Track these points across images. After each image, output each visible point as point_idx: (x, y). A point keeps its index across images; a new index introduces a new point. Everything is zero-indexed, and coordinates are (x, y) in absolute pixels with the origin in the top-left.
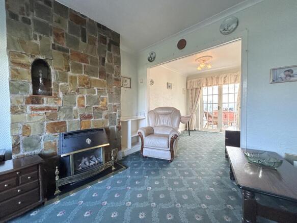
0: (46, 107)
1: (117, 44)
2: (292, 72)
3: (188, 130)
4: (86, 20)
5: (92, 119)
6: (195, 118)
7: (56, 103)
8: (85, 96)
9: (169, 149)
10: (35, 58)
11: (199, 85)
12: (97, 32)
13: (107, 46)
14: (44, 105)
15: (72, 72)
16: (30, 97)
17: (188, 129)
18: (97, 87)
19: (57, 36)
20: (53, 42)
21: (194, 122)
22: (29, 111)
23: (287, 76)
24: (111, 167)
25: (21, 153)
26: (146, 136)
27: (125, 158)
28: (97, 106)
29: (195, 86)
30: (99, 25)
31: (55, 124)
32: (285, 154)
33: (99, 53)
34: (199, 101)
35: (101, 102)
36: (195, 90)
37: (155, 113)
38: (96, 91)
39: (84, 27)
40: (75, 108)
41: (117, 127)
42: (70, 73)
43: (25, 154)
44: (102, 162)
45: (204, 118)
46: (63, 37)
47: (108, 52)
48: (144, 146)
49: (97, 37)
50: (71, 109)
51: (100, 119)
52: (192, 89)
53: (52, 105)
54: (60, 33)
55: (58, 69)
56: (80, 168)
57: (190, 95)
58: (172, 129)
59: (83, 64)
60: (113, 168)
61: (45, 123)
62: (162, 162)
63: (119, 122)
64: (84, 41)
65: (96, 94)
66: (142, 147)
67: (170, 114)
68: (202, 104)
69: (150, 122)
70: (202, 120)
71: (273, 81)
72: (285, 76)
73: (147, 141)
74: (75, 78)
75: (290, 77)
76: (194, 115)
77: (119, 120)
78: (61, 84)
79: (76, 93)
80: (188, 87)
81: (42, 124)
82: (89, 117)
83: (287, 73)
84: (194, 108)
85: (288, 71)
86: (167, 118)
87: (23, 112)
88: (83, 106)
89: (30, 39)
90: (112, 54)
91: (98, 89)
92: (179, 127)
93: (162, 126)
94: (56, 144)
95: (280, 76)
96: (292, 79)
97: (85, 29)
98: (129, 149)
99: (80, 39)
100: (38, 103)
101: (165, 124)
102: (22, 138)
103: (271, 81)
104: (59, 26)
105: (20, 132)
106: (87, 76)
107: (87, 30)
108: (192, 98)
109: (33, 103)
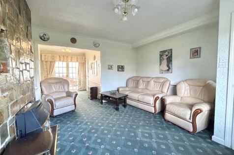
5: (27, 94)
11: (53, 59)
12: (24, 7)
26: (55, 101)
29: (50, 59)
36: (49, 63)
37: (48, 83)
48: (55, 108)
49: (24, 12)
52: (46, 62)
80: (43, 59)
86: (58, 86)
99: (18, 12)
107: (21, 2)
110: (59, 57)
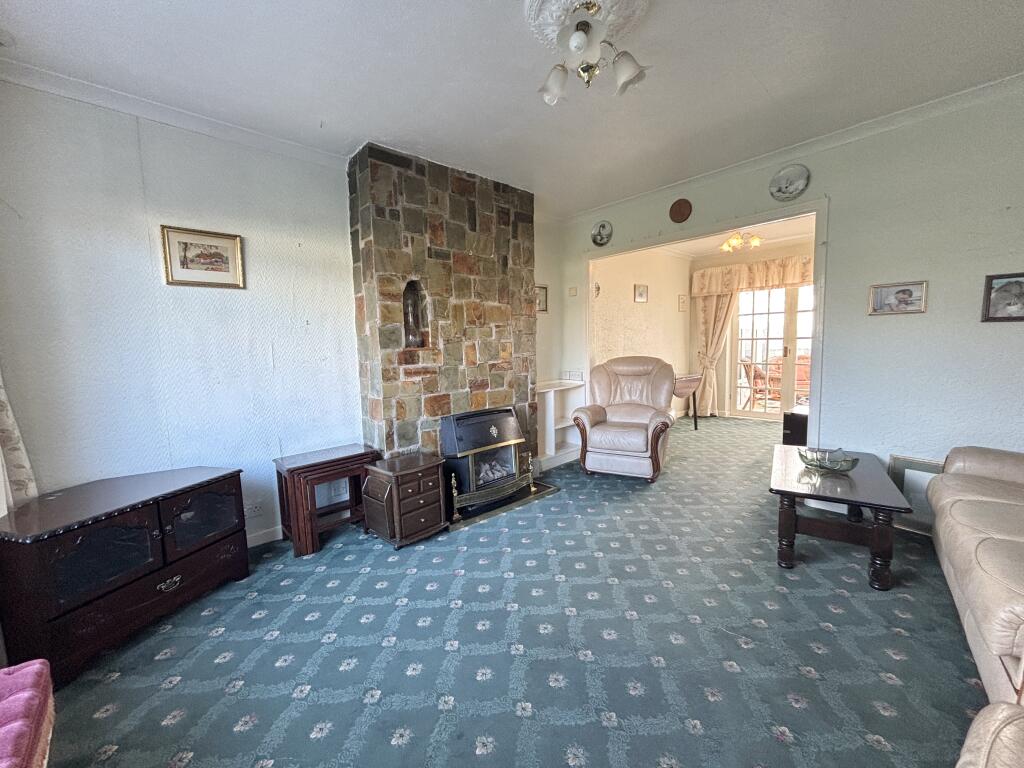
0: (423, 368)
1: (528, 219)
2: (911, 295)
3: (693, 415)
4: (474, 183)
5: (489, 390)
6: (714, 379)
7: (434, 361)
8: (476, 343)
9: (649, 454)
10: (408, 280)
12: (494, 203)
13: (511, 228)
14: (420, 365)
15: (458, 297)
16: (404, 353)
17: (691, 413)
18: (495, 321)
19: (435, 229)
20: (429, 245)
21: (711, 392)
22: (402, 377)
23: (900, 302)
24: (529, 486)
25: (396, 449)
26: (592, 426)
27: (546, 474)
28: (496, 362)
29: (716, 288)
30: (497, 185)
31: (435, 398)
32: (891, 456)
33: (498, 248)
34: (728, 332)
35: (502, 354)
36: (715, 298)
37: (609, 373)
38: (494, 330)
39: (472, 199)
40: (461, 368)
41: (530, 406)
42: (453, 301)
43: (401, 450)
44: (514, 475)
45: (743, 381)
46: (442, 228)
47: (512, 241)
48: (589, 449)
49: (494, 215)
50: (456, 370)
51: (501, 389)
52: (705, 298)
53: (430, 365)
54: (437, 223)
55: (437, 294)
56: (481, 482)
57: (701, 315)
58: (653, 412)
59: (472, 277)
60: (533, 489)
61: (423, 397)
62: (630, 482)
63: (534, 395)
64: (473, 229)
65: (494, 338)
66: (584, 450)
67: (647, 374)
68: (736, 340)
69: (597, 394)
70: (735, 388)
71: (875, 310)
72: (897, 302)
73: (596, 436)
74: (461, 307)
75: (907, 304)
76: (712, 374)
77: (532, 389)
78: (441, 322)
79: (463, 338)
80: (695, 290)
81: (419, 400)
82: (483, 385)
83: (901, 296)
84: (711, 352)
85: (904, 291)
86: (638, 385)
87: (396, 379)
88: (475, 364)
89: (400, 248)
90: (519, 245)
91: (497, 327)
92: (670, 406)
93: (628, 404)
94: (436, 436)
95: (887, 302)
96: (910, 308)
97: (474, 203)
98: (550, 455)
99: (467, 227)
100: (413, 363)
101: (635, 398)
102: (396, 423)
103: (870, 310)
104: (437, 211)
105: (394, 413)
106: (478, 301)
107: (477, 203)
108: (706, 323)
109: (407, 363)
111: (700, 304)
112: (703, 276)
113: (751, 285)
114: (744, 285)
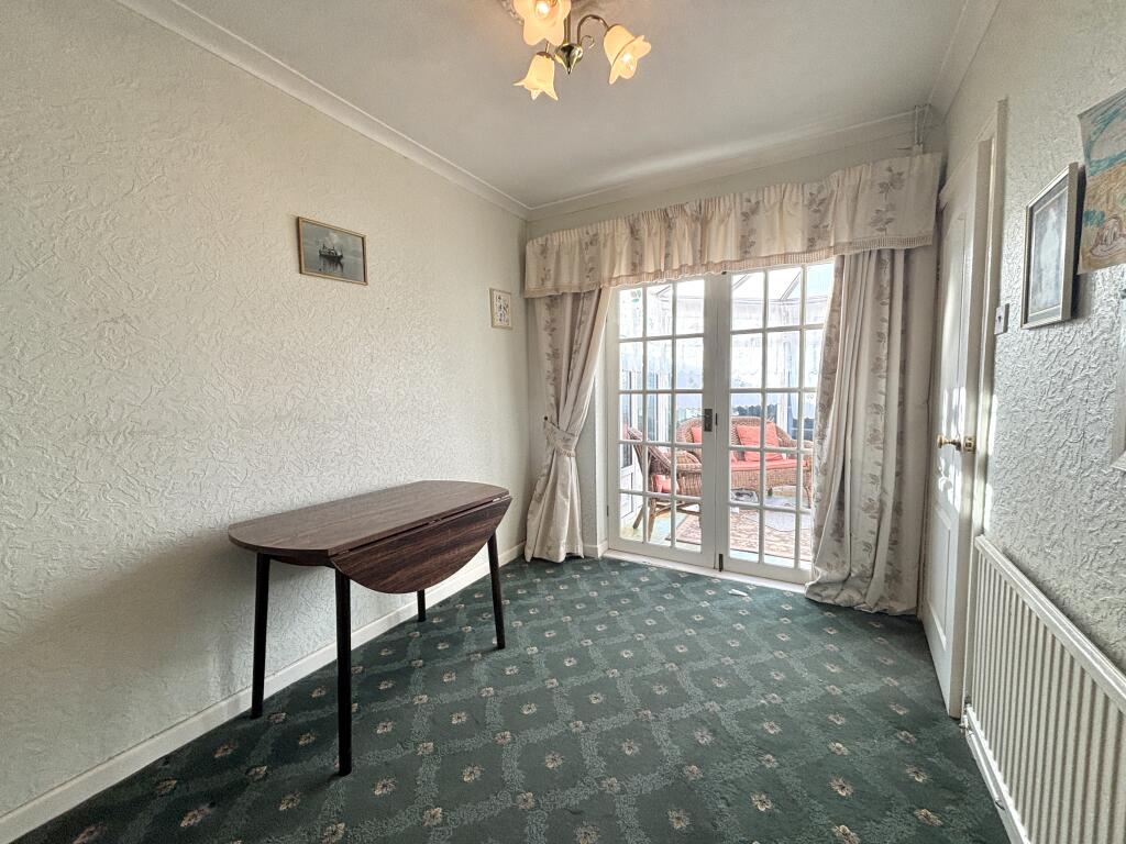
6: (573, 477)
11: (591, 268)
29: (570, 280)
34: (594, 376)
36: (569, 301)
52: (551, 301)
68: (612, 392)
70: (614, 493)
76: (570, 463)
80: (532, 283)
84: (563, 424)
108: (555, 355)
110: (634, 232)
111: (543, 313)
112: (544, 250)
113: (636, 268)
114: (622, 268)
